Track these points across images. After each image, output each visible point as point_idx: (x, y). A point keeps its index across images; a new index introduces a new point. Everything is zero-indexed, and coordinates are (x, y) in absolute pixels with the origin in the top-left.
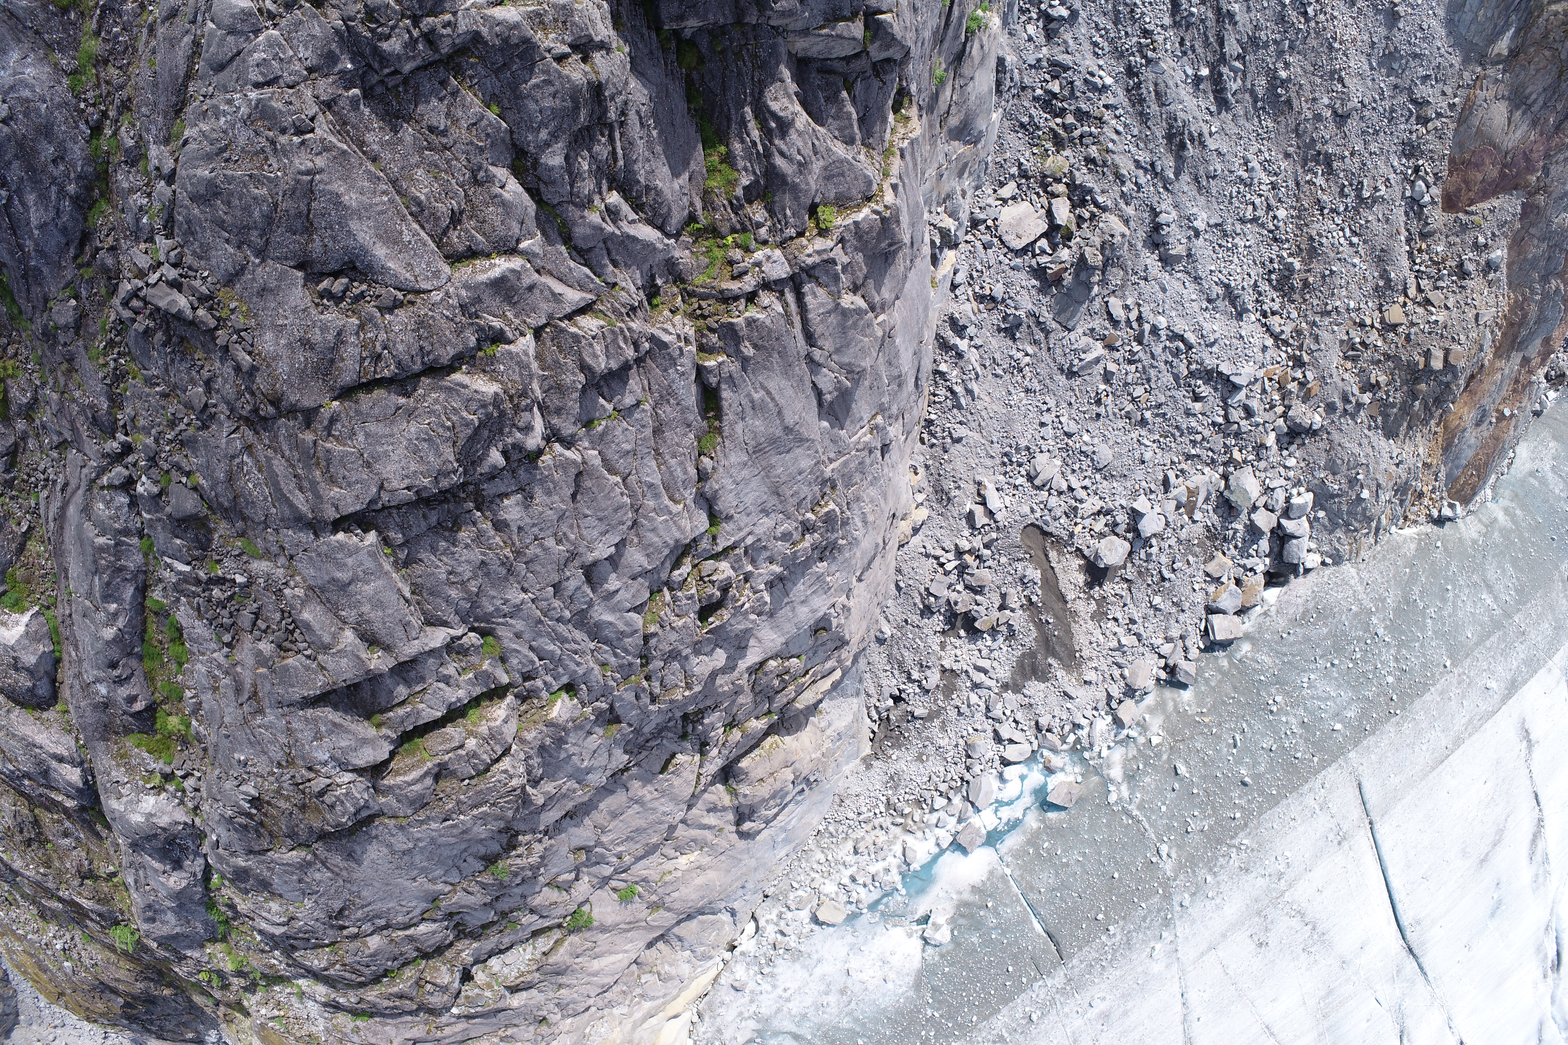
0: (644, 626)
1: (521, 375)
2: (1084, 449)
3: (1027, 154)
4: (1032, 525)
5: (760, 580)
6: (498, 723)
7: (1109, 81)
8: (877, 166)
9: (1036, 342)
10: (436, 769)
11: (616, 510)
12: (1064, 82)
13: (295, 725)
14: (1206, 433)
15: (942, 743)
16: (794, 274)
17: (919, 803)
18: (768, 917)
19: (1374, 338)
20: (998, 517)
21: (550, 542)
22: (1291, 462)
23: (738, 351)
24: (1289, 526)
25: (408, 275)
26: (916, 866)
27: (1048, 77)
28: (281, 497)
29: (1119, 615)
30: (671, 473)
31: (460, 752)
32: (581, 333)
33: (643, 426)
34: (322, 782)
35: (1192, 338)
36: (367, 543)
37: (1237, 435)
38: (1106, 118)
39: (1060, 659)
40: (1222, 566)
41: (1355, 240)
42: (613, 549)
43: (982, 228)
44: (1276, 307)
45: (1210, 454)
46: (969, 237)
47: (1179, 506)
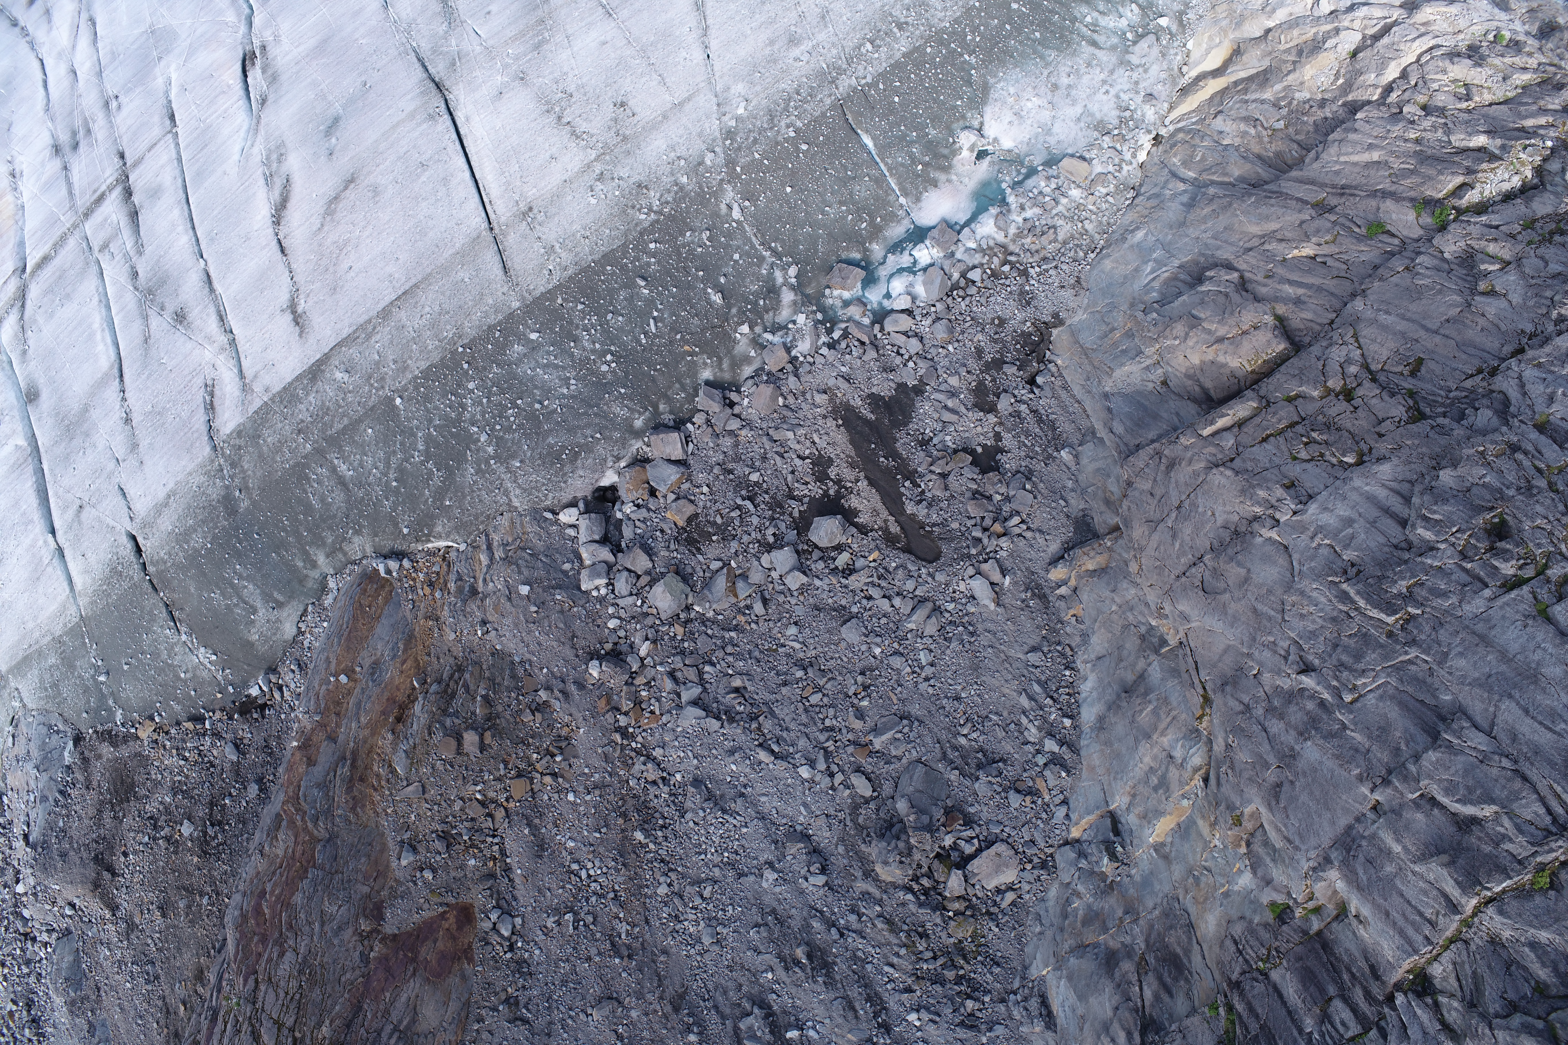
2: (878, 640)
3: (991, 936)
4: (931, 562)
7: (912, 1017)
9: (955, 748)
12: (961, 1011)
14: (720, 654)
15: (980, 337)
17: (995, 275)
18: (1130, 168)
19: (541, 763)
20: (972, 571)
22: (613, 623)
24: (605, 554)
26: (994, 211)
27: (979, 1015)
29: (798, 462)
35: (763, 756)
37: (682, 653)
38: (911, 980)
39: (860, 418)
40: (679, 511)
41: (575, 867)
43: (1036, 861)
44: (652, 790)
45: (710, 632)
47: (744, 576)
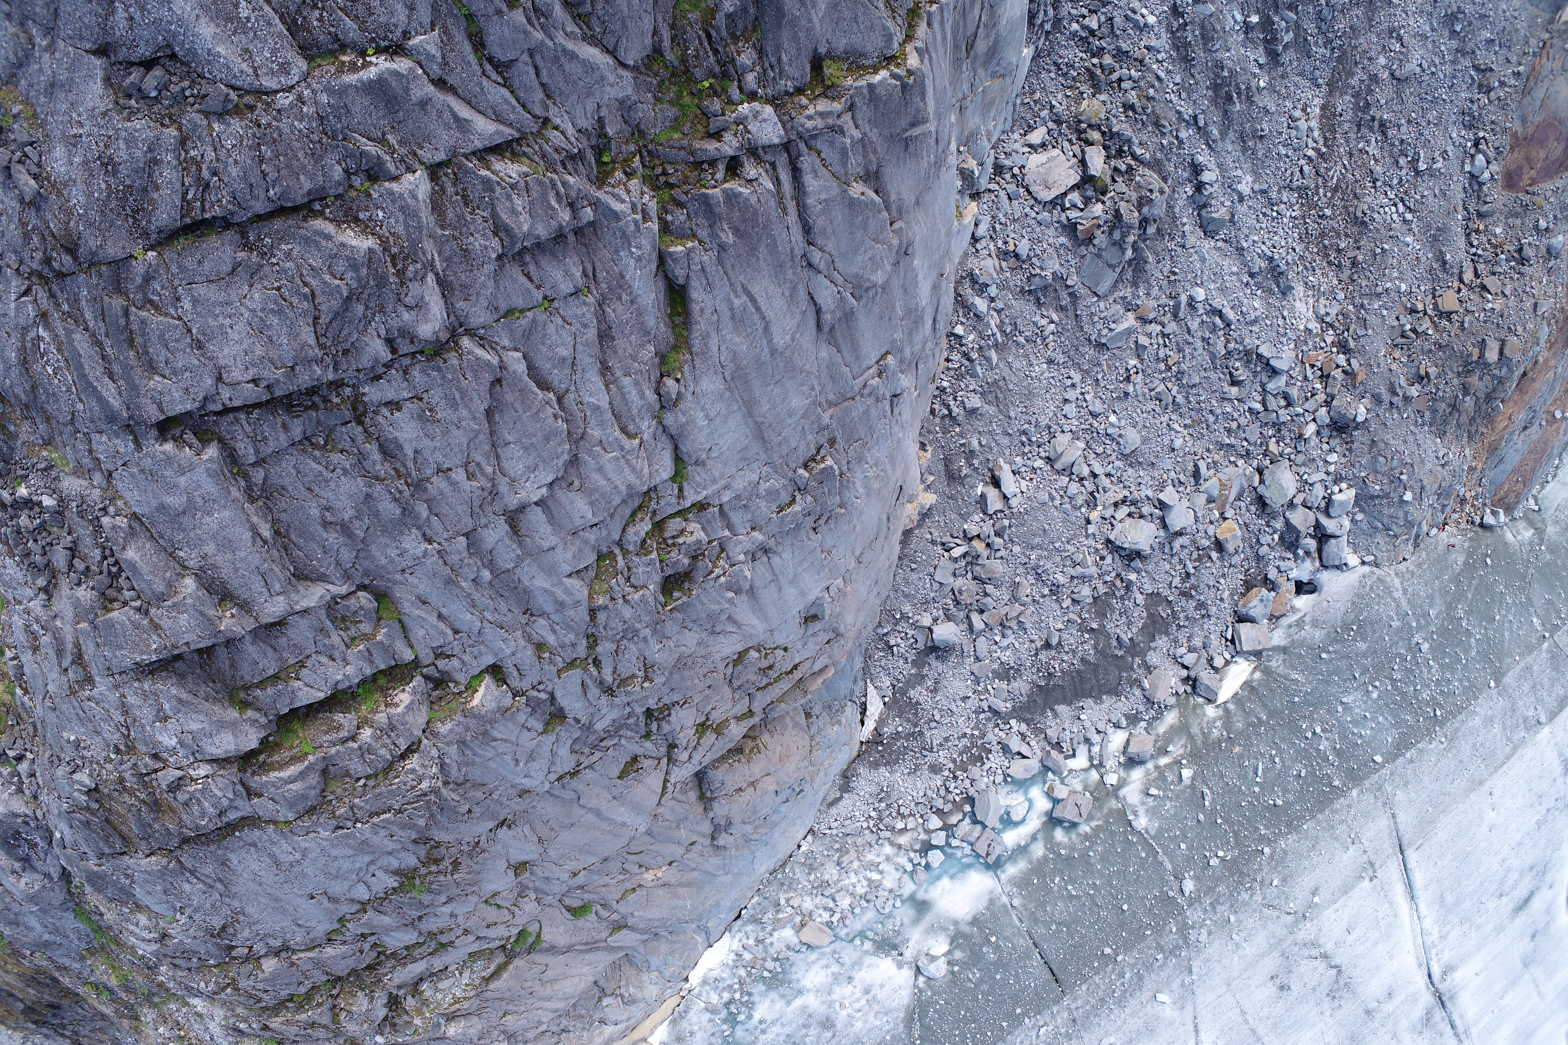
0: (590, 597)
1: (407, 226)
2: (1110, 431)
3: (1060, 96)
5: (739, 549)
6: (400, 710)
7: (1151, 20)
8: (900, 22)
9: (1062, 309)
10: (321, 766)
11: (547, 439)
12: (1103, 19)
13: (131, 699)
14: (1243, 421)
16: (790, 141)
19: (1425, 325)
20: (1014, 502)
21: (459, 475)
22: (1333, 458)
23: (714, 235)
24: (1329, 524)
25: (244, 66)
27: (1085, 11)
28: (89, 389)
30: (623, 395)
31: (351, 744)
32: (494, 178)
33: (585, 326)
34: (171, 774)
35: (1230, 314)
36: (205, 457)
37: (1275, 425)
38: (1147, 60)
41: (1408, 217)
42: (544, 490)
43: (1008, 176)
45: (1245, 443)
46: (993, 186)
47: (1210, 500)
